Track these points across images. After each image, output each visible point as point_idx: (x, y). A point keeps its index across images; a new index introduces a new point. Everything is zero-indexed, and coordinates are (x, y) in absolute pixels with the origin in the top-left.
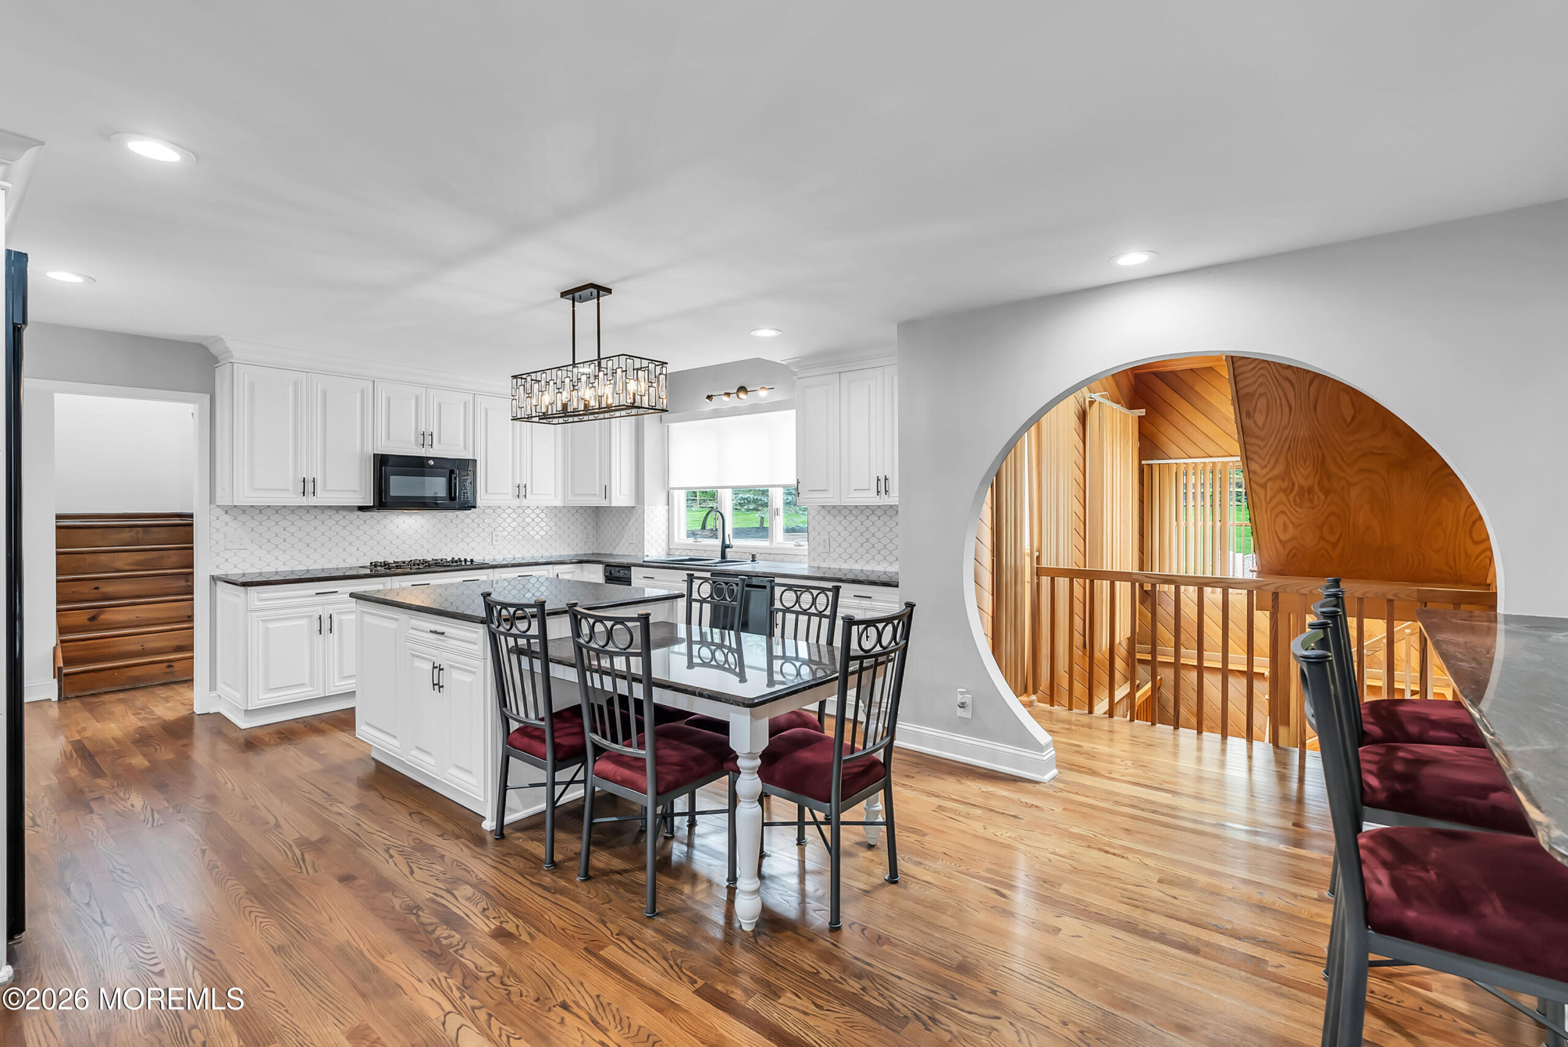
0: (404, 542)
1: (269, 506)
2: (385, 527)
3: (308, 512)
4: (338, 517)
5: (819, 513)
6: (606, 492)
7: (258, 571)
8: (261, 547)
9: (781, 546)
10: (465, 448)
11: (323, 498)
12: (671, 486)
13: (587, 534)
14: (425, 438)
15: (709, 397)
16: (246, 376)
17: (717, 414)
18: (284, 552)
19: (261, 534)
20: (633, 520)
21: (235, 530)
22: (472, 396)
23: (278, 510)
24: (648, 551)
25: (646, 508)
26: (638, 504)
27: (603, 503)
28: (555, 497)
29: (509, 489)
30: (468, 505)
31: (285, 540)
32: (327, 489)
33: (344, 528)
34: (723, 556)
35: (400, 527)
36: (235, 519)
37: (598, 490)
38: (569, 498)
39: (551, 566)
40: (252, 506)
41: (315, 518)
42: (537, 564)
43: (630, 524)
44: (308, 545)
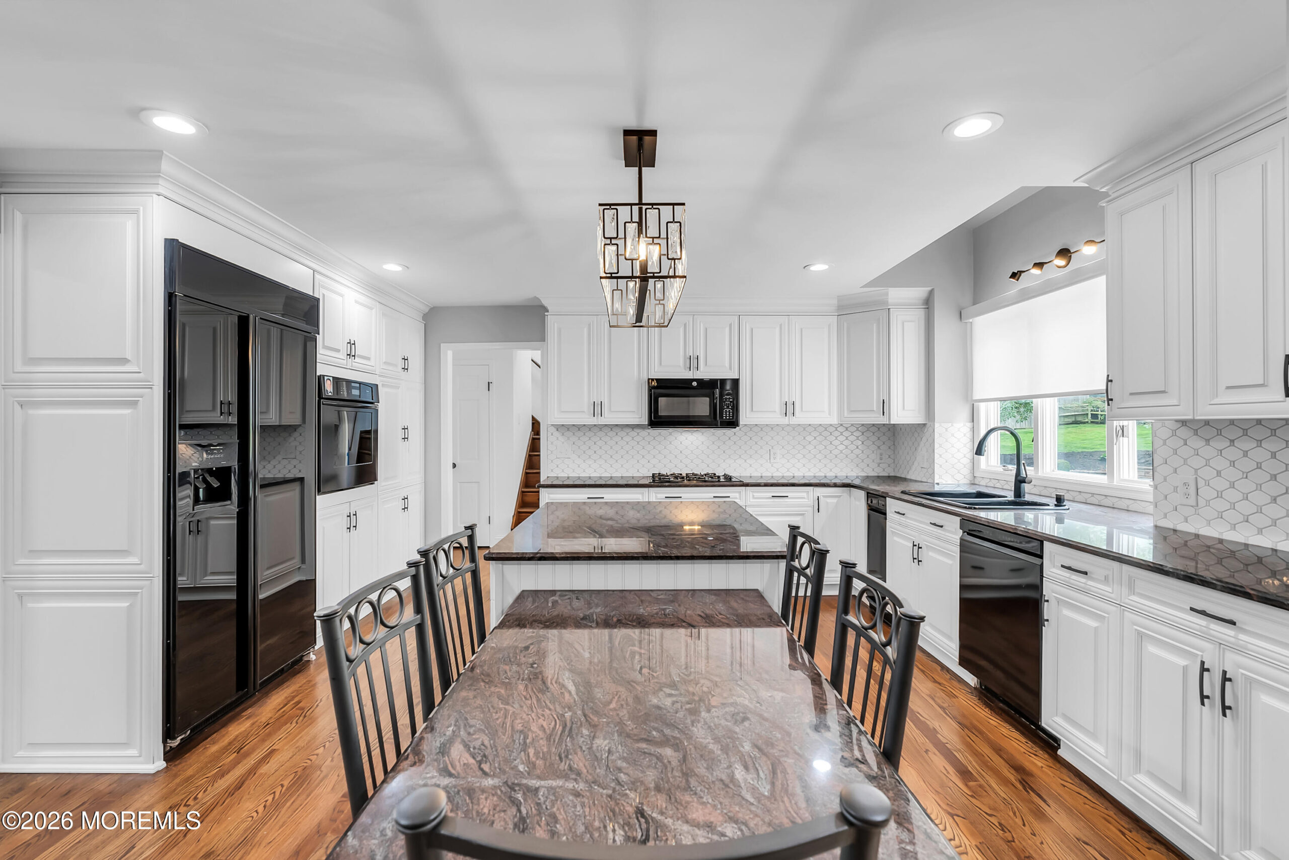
0: (686, 457)
1: (584, 425)
2: (670, 443)
3: (601, 430)
4: (633, 433)
5: (1174, 433)
6: (884, 406)
7: (577, 476)
8: (579, 457)
9: (1130, 485)
10: (730, 368)
11: (609, 418)
12: (976, 396)
13: (881, 455)
14: (692, 361)
15: (1015, 275)
16: (555, 324)
17: (1025, 295)
18: (595, 461)
19: (579, 447)
20: (924, 439)
21: (563, 443)
22: (736, 318)
23: (579, 427)
24: (940, 477)
25: (937, 425)
26: (929, 421)
27: (883, 420)
28: (830, 414)
29: (777, 407)
30: (733, 423)
31: (595, 452)
32: (612, 410)
33: (638, 443)
34: (1018, 492)
35: (683, 443)
36: (563, 435)
37: (876, 406)
38: (846, 415)
39: (811, 488)
40: (574, 425)
41: (617, 434)
42: (793, 485)
43: (922, 444)
44: (611, 457)
